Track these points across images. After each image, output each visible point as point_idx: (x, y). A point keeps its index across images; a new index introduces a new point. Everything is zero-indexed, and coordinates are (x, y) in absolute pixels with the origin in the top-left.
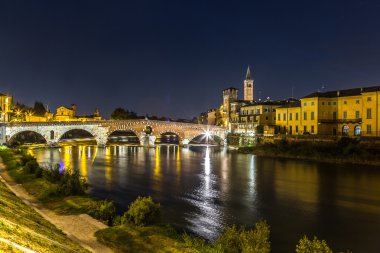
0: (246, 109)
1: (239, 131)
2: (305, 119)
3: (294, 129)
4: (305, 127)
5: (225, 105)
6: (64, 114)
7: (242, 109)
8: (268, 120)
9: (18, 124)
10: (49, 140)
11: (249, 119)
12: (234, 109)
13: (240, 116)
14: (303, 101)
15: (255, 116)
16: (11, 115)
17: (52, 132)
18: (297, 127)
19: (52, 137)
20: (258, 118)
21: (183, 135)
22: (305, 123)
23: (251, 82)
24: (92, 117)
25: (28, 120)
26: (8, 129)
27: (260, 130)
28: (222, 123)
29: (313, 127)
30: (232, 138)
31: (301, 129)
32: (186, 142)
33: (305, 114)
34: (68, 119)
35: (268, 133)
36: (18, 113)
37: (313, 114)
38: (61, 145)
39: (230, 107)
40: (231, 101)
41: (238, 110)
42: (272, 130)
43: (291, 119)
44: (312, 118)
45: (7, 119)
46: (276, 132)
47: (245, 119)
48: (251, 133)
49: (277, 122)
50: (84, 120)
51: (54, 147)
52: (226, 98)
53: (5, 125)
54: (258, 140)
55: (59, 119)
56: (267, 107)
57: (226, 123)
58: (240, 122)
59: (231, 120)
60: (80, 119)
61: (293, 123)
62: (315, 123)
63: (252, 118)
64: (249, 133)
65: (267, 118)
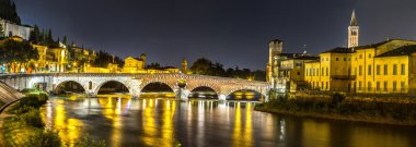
1: (277, 87)
2: (323, 74)
6: (132, 66)
7: (282, 63)
9: (63, 74)
10: (87, 90)
12: (276, 63)
13: (280, 71)
14: (322, 56)
17: (91, 83)
18: (317, 83)
19: (90, 88)
20: (289, 73)
21: (219, 89)
22: (322, 79)
23: (356, 29)
26: (55, 78)
27: (288, 84)
29: (327, 83)
31: (320, 85)
32: (222, 97)
33: (323, 69)
34: (134, 71)
35: (293, 88)
36: (75, 64)
37: (327, 69)
39: (273, 61)
40: (274, 54)
41: (279, 65)
43: (314, 75)
47: (283, 73)
48: (284, 89)
49: (306, 78)
51: (90, 97)
52: (271, 51)
53: (53, 75)
56: (299, 61)
58: (279, 76)
59: (274, 75)
61: (315, 79)
62: (328, 79)
64: (282, 88)
65: (299, 73)
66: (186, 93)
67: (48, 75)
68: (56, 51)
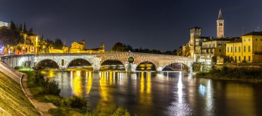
0: (207, 43)
1: (201, 60)
2: (245, 51)
3: (238, 58)
4: (245, 57)
5: (192, 41)
6: (76, 48)
7: (203, 44)
8: (220, 52)
9: (43, 54)
10: (60, 66)
11: (207, 51)
12: (197, 44)
13: (202, 49)
14: (243, 38)
15: (211, 49)
16: (40, 49)
17: (63, 60)
18: (240, 58)
19: (63, 65)
20: (213, 50)
22: (244, 54)
23: (222, 22)
24: (97, 49)
25: (50, 52)
26: (36, 58)
27: (214, 59)
28: (190, 54)
29: (249, 57)
30: (196, 66)
31: (242, 59)
32: (160, 69)
33: (245, 47)
34: (78, 52)
35: (220, 62)
36: (44, 47)
37: (249, 47)
38: (68, 70)
39: (195, 42)
40: (195, 37)
41: (201, 45)
42: (222, 60)
43: (236, 51)
44: (249, 51)
45: (36, 51)
46: (225, 62)
47: (205, 51)
48: (209, 62)
49: (227, 54)
50: (91, 52)
51: (63, 71)
52: (192, 35)
53: (34, 55)
54: (213, 67)
55: (72, 51)
56: (220, 42)
57: (192, 54)
58: (202, 53)
59: (196, 52)
60: (87, 52)
61: (237, 55)
62: (251, 54)
63: (209, 50)
64: (207, 62)
65: (220, 51)
66: (134, 66)
67: (31, 55)
68: (32, 37)
